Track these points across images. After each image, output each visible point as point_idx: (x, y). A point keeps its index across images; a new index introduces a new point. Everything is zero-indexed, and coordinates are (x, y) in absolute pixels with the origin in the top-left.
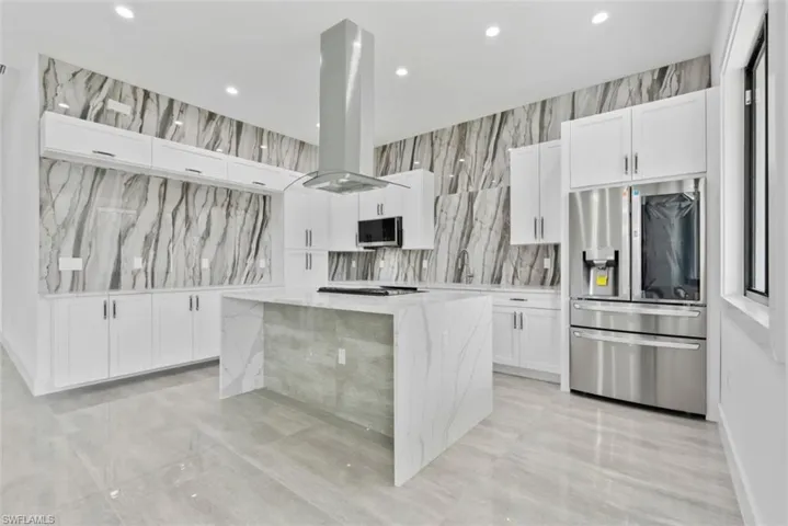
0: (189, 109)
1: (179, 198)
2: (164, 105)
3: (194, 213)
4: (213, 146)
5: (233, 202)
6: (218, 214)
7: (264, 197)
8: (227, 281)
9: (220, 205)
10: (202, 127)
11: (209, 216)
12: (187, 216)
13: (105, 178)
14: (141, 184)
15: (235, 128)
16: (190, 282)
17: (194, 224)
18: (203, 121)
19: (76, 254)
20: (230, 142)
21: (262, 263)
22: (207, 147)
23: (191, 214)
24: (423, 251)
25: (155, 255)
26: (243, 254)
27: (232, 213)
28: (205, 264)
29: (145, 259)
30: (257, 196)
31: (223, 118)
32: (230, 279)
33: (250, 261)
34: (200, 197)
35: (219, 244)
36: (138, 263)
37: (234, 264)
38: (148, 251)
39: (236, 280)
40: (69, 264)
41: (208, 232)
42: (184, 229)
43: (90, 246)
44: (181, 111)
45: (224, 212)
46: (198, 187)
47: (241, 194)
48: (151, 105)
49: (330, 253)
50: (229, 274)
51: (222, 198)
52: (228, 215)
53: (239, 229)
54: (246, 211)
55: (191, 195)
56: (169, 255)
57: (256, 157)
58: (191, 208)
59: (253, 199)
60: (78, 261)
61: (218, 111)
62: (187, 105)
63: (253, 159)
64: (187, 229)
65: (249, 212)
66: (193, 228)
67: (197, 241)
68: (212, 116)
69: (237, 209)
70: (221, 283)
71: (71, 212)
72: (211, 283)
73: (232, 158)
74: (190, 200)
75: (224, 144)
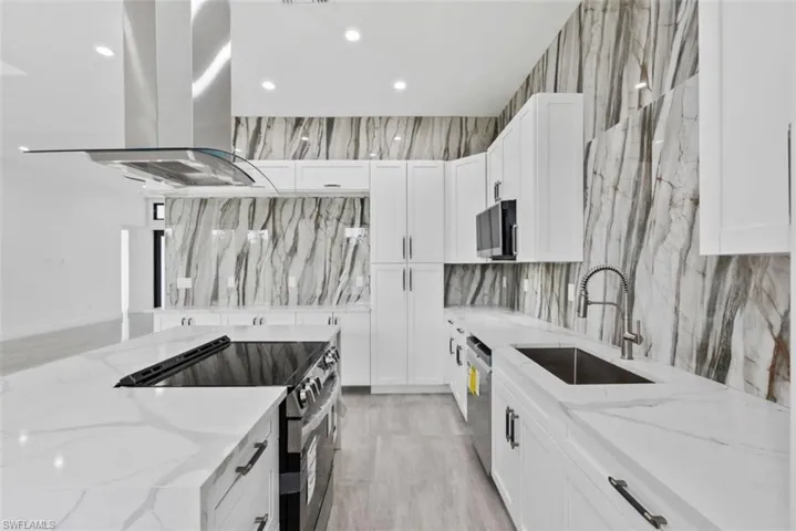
0: (276, 121)
1: (266, 215)
2: (253, 126)
3: (282, 228)
4: (300, 155)
5: (323, 212)
6: (306, 227)
7: (362, 201)
8: (317, 300)
9: (307, 215)
10: (289, 136)
11: (297, 229)
12: (274, 233)
13: (207, 207)
14: (234, 206)
15: (325, 128)
16: (277, 301)
17: (281, 240)
18: (290, 128)
19: (188, 276)
20: (319, 144)
21: (359, 280)
22: (294, 158)
23: (278, 230)
24: (569, 264)
25: (246, 275)
26: (335, 271)
27: (322, 225)
28: (292, 282)
29: (237, 278)
30: (353, 200)
31: (311, 119)
32: (320, 299)
33: (344, 278)
34: (287, 211)
35: (307, 260)
36: (231, 282)
37: (324, 282)
38: (240, 271)
39: (327, 301)
40: (184, 283)
41: (294, 250)
42: (272, 246)
43: (197, 267)
44: (269, 127)
45: (313, 226)
46: (285, 201)
47: (332, 201)
48: (242, 129)
49: (446, 265)
50: (318, 293)
51: (310, 209)
52: (317, 226)
53: (329, 241)
54: (339, 220)
55: (277, 211)
56: (258, 272)
57: (352, 155)
58: (278, 223)
59: (347, 205)
60: (189, 281)
61: (305, 114)
62: (274, 118)
63: (348, 158)
64: (275, 246)
65: (342, 220)
66: (280, 244)
67: (283, 258)
68: (299, 121)
69: (327, 219)
70: (310, 303)
71: (184, 239)
72: (298, 304)
73: (322, 162)
74: (277, 216)
75: (313, 149)
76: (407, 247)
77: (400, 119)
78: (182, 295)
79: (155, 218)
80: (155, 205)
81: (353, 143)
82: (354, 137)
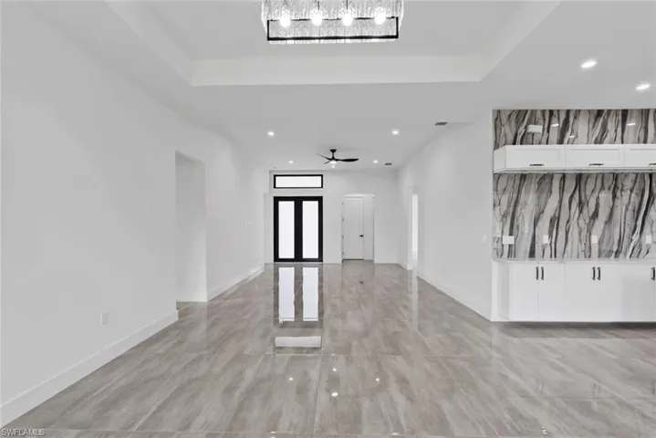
0: (581, 113)
1: (574, 187)
2: (563, 117)
3: (586, 197)
4: (600, 140)
5: (619, 184)
6: (605, 197)
7: (651, 176)
8: (614, 254)
9: (606, 188)
10: (591, 126)
11: (598, 198)
12: (580, 201)
13: (526, 181)
14: (547, 180)
15: (621, 117)
16: (582, 255)
17: (585, 206)
18: (593, 119)
19: (511, 234)
20: (616, 131)
21: (648, 239)
22: (596, 143)
23: (583, 198)
25: (557, 234)
26: (627, 230)
27: (618, 195)
28: (595, 240)
29: (551, 236)
30: (643, 175)
31: (609, 111)
32: (616, 253)
33: (636, 237)
34: (591, 183)
35: (606, 223)
36: (546, 240)
37: (620, 241)
38: (552, 231)
39: (622, 255)
40: (508, 240)
41: (595, 215)
42: (578, 212)
43: (518, 228)
44: (575, 118)
45: (611, 196)
46: (589, 176)
47: (626, 175)
48: (554, 120)
50: (615, 248)
51: (609, 183)
52: (614, 197)
53: (624, 208)
54: (631, 191)
55: (583, 183)
56: (567, 233)
57: (642, 139)
58: (583, 194)
59: (638, 180)
60: (513, 237)
61: (605, 107)
62: (580, 111)
63: (639, 142)
64: (581, 212)
65: (634, 191)
66: (585, 211)
67: (587, 221)
68: (600, 113)
69: (622, 190)
70: (608, 256)
71: (508, 207)
72: (599, 257)
73: (618, 146)
74: (582, 188)
75: (611, 134)
78: (506, 250)
81: (643, 131)
82: (644, 125)
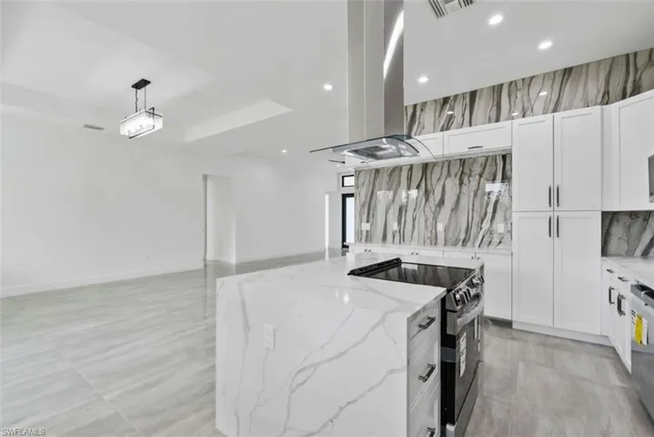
0: (428, 104)
1: (420, 175)
2: (410, 112)
3: (432, 185)
4: (447, 127)
5: (467, 170)
6: (452, 185)
7: (504, 157)
8: (461, 242)
9: (453, 174)
10: (437, 114)
11: (444, 186)
12: (426, 190)
13: (380, 174)
14: (397, 171)
15: (468, 101)
16: (428, 242)
17: (431, 195)
18: (439, 108)
19: (368, 222)
20: (463, 115)
21: (500, 227)
22: (442, 130)
23: (429, 187)
25: (405, 221)
26: (477, 219)
27: (466, 180)
28: (440, 227)
29: (399, 223)
30: (495, 158)
31: (456, 96)
32: (464, 241)
33: (486, 226)
34: (437, 172)
35: (453, 210)
36: (395, 226)
37: (467, 228)
38: (401, 218)
39: (469, 244)
40: (366, 227)
41: (442, 202)
42: (424, 200)
43: (373, 216)
44: (422, 110)
45: (457, 182)
46: (434, 164)
47: (475, 160)
49: (604, 214)
50: (462, 236)
51: (455, 169)
52: (461, 183)
53: (472, 194)
54: (481, 176)
55: (429, 172)
56: (414, 220)
57: (494, 117)
58: (429, 183)
59: (489, 163)
60: (369, 225)
61: (451, 93)
62: (426, 103)
63: (490, 121)
64: (427, 200)
65: (484, 176)
66: (431, 199)
67: (433, 209)
68: (446, 100)
69: (470, 176)
70: (455, 244)
71: (366, 197)
72: (445, 245)
73: (466, 129)
74: (428, 177)
75: (458, 119)
76: (554, 196)
77: (545, 76)
78: (364, 234)
79: (343, 186)
80: (343, 177)
81: (495, 108)
82: (495, 103)
